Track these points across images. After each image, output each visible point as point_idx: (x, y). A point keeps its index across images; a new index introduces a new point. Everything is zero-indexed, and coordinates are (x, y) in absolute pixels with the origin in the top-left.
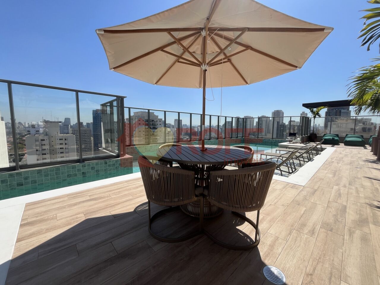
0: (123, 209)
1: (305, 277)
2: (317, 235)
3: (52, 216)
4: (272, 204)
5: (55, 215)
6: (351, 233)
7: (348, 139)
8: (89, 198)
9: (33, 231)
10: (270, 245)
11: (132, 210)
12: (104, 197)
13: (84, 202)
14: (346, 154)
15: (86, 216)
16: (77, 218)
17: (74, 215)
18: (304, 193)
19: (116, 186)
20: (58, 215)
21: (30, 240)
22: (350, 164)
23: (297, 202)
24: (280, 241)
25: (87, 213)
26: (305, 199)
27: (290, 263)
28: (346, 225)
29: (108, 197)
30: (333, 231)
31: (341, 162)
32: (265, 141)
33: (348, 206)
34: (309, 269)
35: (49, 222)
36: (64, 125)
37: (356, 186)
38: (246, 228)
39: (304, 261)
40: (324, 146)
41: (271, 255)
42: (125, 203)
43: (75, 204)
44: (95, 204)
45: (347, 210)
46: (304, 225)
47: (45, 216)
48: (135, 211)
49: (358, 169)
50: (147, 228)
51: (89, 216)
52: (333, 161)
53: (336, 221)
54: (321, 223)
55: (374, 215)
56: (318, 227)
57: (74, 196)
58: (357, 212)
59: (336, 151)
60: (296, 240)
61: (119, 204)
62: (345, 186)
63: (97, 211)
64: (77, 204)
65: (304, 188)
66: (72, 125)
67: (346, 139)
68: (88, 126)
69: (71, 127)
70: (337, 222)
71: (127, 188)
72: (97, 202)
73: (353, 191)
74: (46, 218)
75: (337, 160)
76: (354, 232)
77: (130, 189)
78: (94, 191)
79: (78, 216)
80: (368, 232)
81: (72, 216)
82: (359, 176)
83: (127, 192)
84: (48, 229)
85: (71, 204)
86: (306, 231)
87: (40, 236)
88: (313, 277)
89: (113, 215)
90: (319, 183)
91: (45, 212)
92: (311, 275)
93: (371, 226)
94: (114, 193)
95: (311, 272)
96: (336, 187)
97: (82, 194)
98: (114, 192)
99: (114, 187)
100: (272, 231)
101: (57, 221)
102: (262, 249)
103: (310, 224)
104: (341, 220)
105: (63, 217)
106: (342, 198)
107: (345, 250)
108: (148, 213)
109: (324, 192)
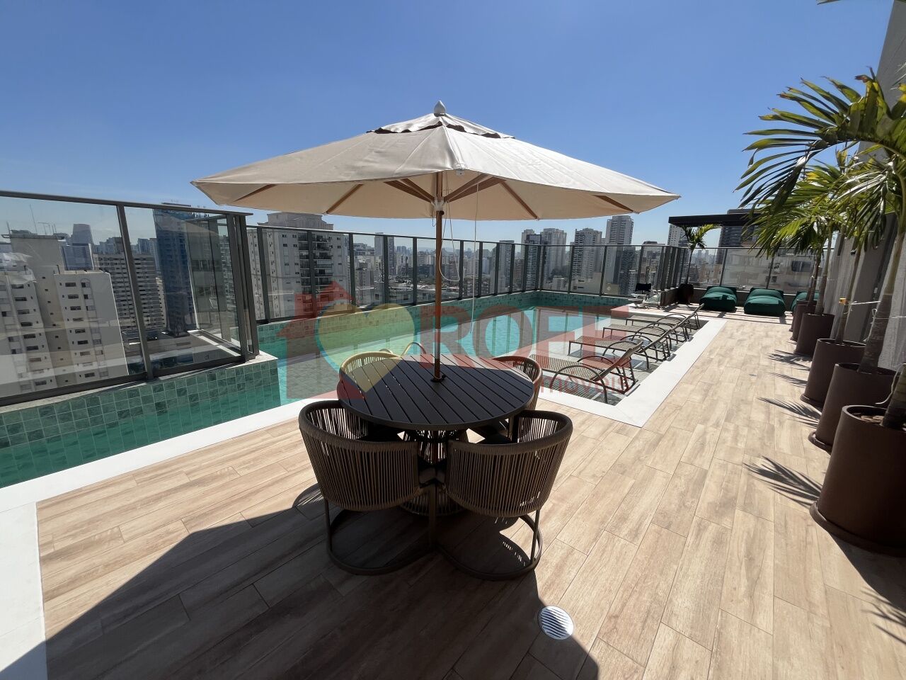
0: (269, 504)
1: (605, 622)
2: (641, 540)
3: (109, 533)
4: (573, 474)
5: (116, 530)
6: (701, 529)
7: (754, 300)
8: (186, 480)
9: (73, 571)
10: (557, 565)
11: (289, 506)
12: (222, 476)
13: (176, 490)
14: (741, 338)
15: (188, 526)
16: (169, 533)
17: (160, 527)
18: (639, 444)
19: (246, 444)
20: (123, 528)
21: (74, 593)
22: (743, 364)
23: (621, 467)
24: (576, 555)
25: (188, 518)
26: (638, 459)
27: (586, 598)
28: (696, 514)
29: (230, 474)
30: (672, 527)
31: (727, 360)
32: (584, 300)
33: (710, 473)
34: (615, 606)
35: (105, 547)
36: (74, 244)
37: (736, 423)
38: (518, 532)
39: (610, 591)
40: (703, 316)
41: (556, 585)
42: (271, 488)
43: (158, 498)
44: (205, 495)
45: (707, 481)
46: (623, 519)
47: (94, 534)
48: (295, 506)
49: (754, 379)
50: (323, 547)
51: (195, 526)
52: (712, 359)
53: (682, 505)
54: (654, 513)
55: (750, 488)
56: (648, 521)
57: (149, 475)
58: (722, 485)
59: (724, 330)
60: (604, 551)
61: (258, 491)
62: (717, 425)
63: (212, 512)
64: (161, 497)
65: (640, 431)
66: (96, 243)
67: (750, 298)
68: (143, 248)
69: (96, 249)
70: (683, 507)
71: (273, 447)
72: (206, 488)
73: (728, 436)
74: (97, 537)
75: (721, 355)
76: (706, 528)
77: (279, 451)
78: (196, 460)
79: (171, 527)
80: (729, 526)
81: (156, 529)
82: (750, 398)
83: (272, 461)
84: (109, 565)
85: (147, 498)
86: (625, 531)
87: (94, 582)
88: (619, 621)
89: (248, 521)
90: (672, 417)
91: (91, 522)
92: (616, 617)
93: (739, 513)
94: (244, 463)
95: (617, 613)
96: (700, 427)
97: (169, 469)
98: (243, 459)
99: (240, 446)
100: (565, 536)
101: (125, 542)
102: (542, 575)
103: (635, 516)
104: (689, 503)
105: (136, 532)
106: (704, 454)
107: (682, 565)
108: (323, 509)
109: (676, 439)
